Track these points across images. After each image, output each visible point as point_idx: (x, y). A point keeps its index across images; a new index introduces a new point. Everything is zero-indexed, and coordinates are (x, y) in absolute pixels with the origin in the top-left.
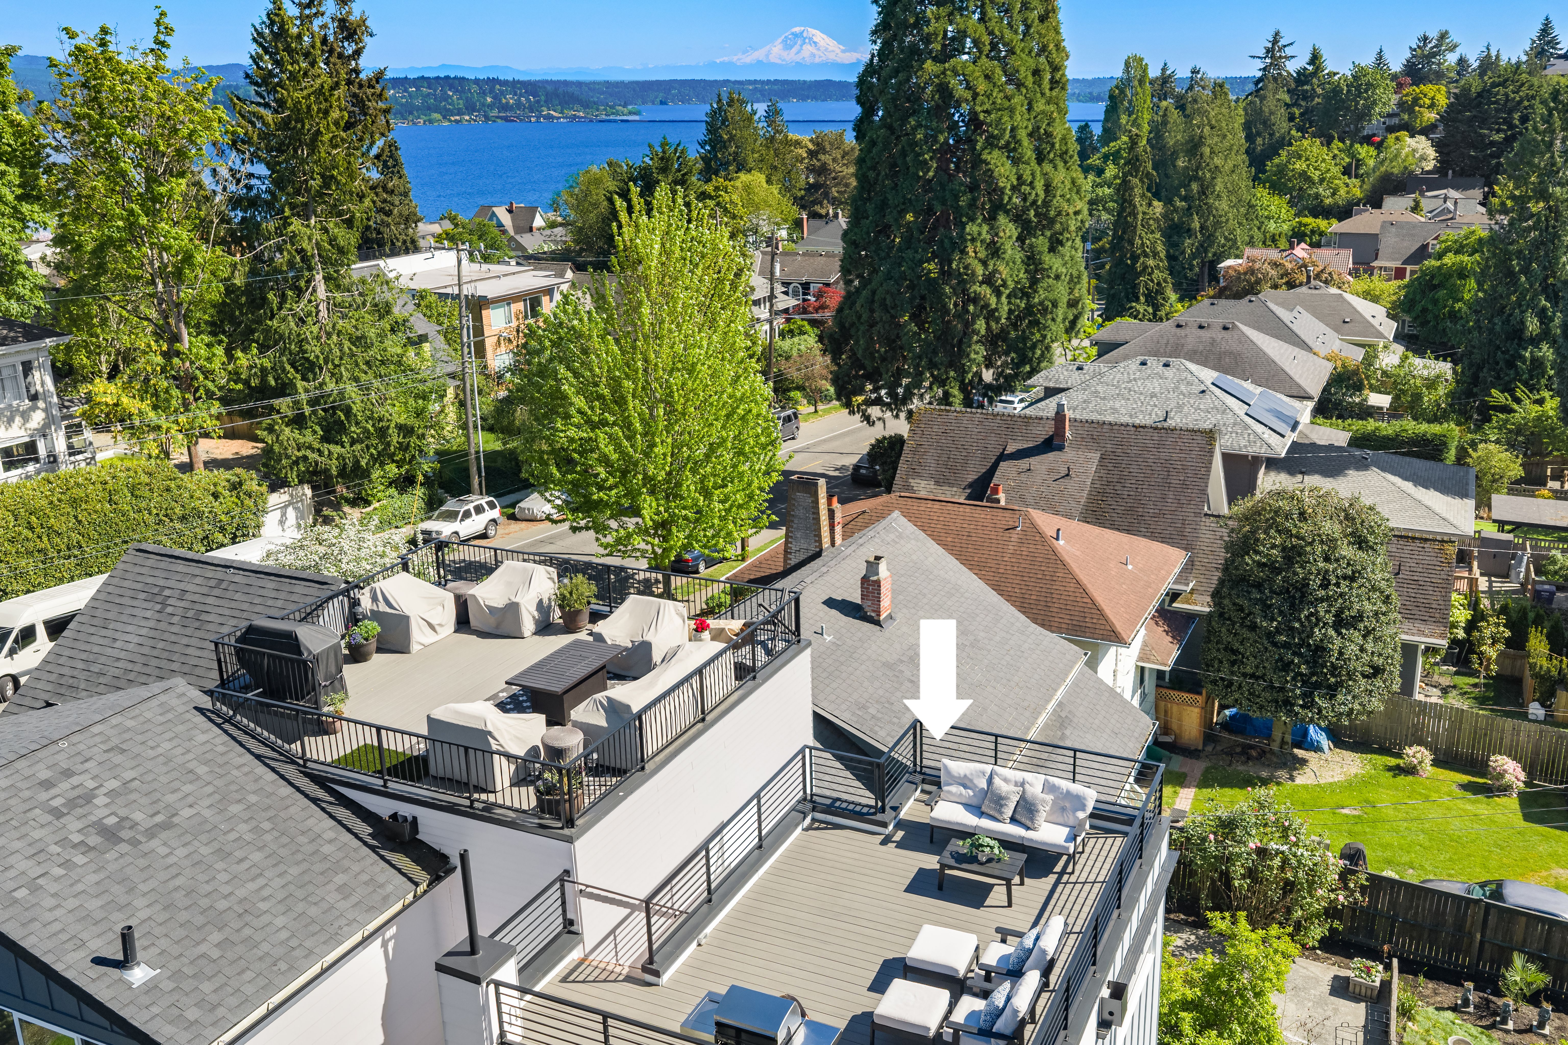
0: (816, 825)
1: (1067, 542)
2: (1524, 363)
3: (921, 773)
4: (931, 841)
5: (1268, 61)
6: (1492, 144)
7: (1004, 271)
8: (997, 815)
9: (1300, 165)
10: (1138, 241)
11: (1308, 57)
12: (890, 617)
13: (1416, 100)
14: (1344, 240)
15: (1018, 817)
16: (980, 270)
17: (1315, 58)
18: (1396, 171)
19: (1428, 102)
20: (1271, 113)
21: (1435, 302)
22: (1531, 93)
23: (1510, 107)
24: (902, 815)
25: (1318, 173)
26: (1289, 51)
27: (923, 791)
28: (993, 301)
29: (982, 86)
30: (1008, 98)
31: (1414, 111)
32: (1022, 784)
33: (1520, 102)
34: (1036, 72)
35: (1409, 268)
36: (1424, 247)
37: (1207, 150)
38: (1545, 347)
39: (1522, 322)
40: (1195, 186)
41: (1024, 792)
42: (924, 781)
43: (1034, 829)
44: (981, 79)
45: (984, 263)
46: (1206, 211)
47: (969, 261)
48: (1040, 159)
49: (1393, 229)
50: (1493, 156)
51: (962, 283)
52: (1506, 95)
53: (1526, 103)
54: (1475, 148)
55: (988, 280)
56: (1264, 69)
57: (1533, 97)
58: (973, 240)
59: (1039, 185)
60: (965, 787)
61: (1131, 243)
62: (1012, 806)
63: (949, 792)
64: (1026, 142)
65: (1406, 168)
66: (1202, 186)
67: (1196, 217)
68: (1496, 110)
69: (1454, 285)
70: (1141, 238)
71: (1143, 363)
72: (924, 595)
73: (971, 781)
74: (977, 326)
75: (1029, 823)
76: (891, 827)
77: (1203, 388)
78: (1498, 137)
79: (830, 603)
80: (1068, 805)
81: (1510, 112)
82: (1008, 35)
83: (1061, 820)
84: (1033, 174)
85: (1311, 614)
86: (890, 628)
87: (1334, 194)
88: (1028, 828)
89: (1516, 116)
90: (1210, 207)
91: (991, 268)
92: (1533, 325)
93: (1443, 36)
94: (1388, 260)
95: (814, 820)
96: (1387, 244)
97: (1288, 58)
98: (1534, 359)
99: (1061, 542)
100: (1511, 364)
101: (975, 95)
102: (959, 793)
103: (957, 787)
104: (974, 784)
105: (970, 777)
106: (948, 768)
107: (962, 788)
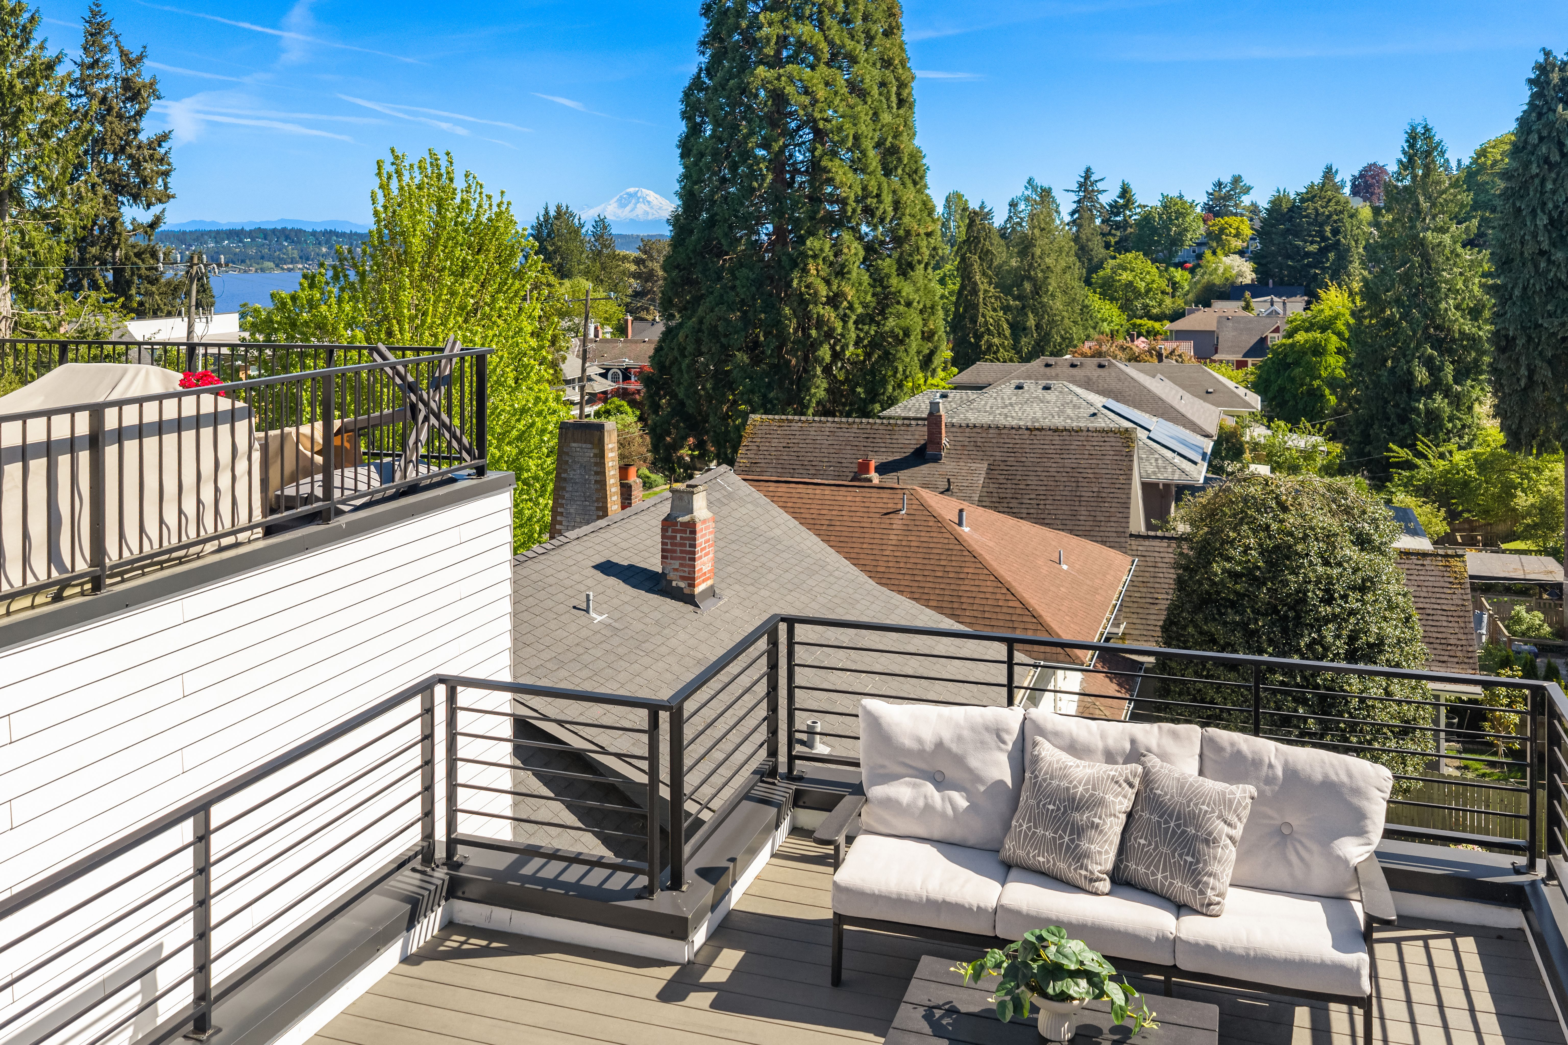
0: (455, 941)
1: (974, 528)
2: (1419, 415)
3: (790, 776)
4: (837, 981)
5: (1081, 194)
6: (1308, 254)
7: (850, 293)
8: (1062, 866)
9: (1126, 276)
10: (981, 320)
11: (1118, 191)
12: (712, 592)
13: (1222, 230)
14: (1181, 335)
15: (1137, 869)
16: (823, 291)
17: (1125, 192)
18: (1217, 282)
19: (1233, 231)
20: (1088, 240)
21: (1292, 380)
22: (1339, 208)
23: (1319, 221)
24: (736, 898)
25: (1144, 284)
26: (1100, 186)
27: (796, 831)
28: (838, 326)
29: (821, 93)
30: (852, 107)
31: (1221, 239)
32: (1135, 755)
33: (1329, 217)
34: (883, 84)
35: (1250, 361)
36: (1263, 340)
37: (1038, 252)
38: (1438, 397)
39: (1410, 373)
40: (1028, 286)
41: (1147, 778)
42: (799, 800)
43: (1206, 909)
44: (822, 86)
45: (828, 282)
46: (1040, 310)
47: (810, 280)
48: (888, 173)
49: (1230, 324)
50: (1310, 266)
51: (802, 303)
52: (1316, 209)
53: (1335, 217)
54: (1292, 259)
55: (834, 301)
56: (1079, 202)
57: (1341, 212)
58: (815, 257)
59: (888, 199)
60: (940, 782)
61: (974, 321)
62: (1114, 827)
63: (889, 803)
64: (871, 153)
65: (1227, 279)
66: (1035, 285)
67: (1031, 316)
68: (1309, 223)
69: (1308, 363)
70: (984, 316)
71: (1019, 387)
72: (770, 570)
73: (959, 760)
74: (820, 353)
75: (1181, 888)
76: (699, 937)
77: (1093, 411)
78: (1313, 248)
79: (607, 568)
80: (1296, 820)
81: (1321, 225)
82: (850, 44)
83: (1281, 876)
84: (879, 188)
85: (1314, 642)
86: (709, 608)
87: (1160, 305)
88: (1180, 908)
89: (1328, 229)
90: (1043, 305)
91: (835, 288)
92: (1422, 375)
93: (1237, 180)
94: (1228, 353)
95: (450, 926)
96: (1226, 337)
97: (1100, 192)
98: (1429, 412)
99: (966, 529)
100: (1404, 419)
101: (815, 102)
102: (921, 803)
103: (915, 785)
104: (970, 770)
105: (954, 747)
106: (884, 725)
107: (929, 788)
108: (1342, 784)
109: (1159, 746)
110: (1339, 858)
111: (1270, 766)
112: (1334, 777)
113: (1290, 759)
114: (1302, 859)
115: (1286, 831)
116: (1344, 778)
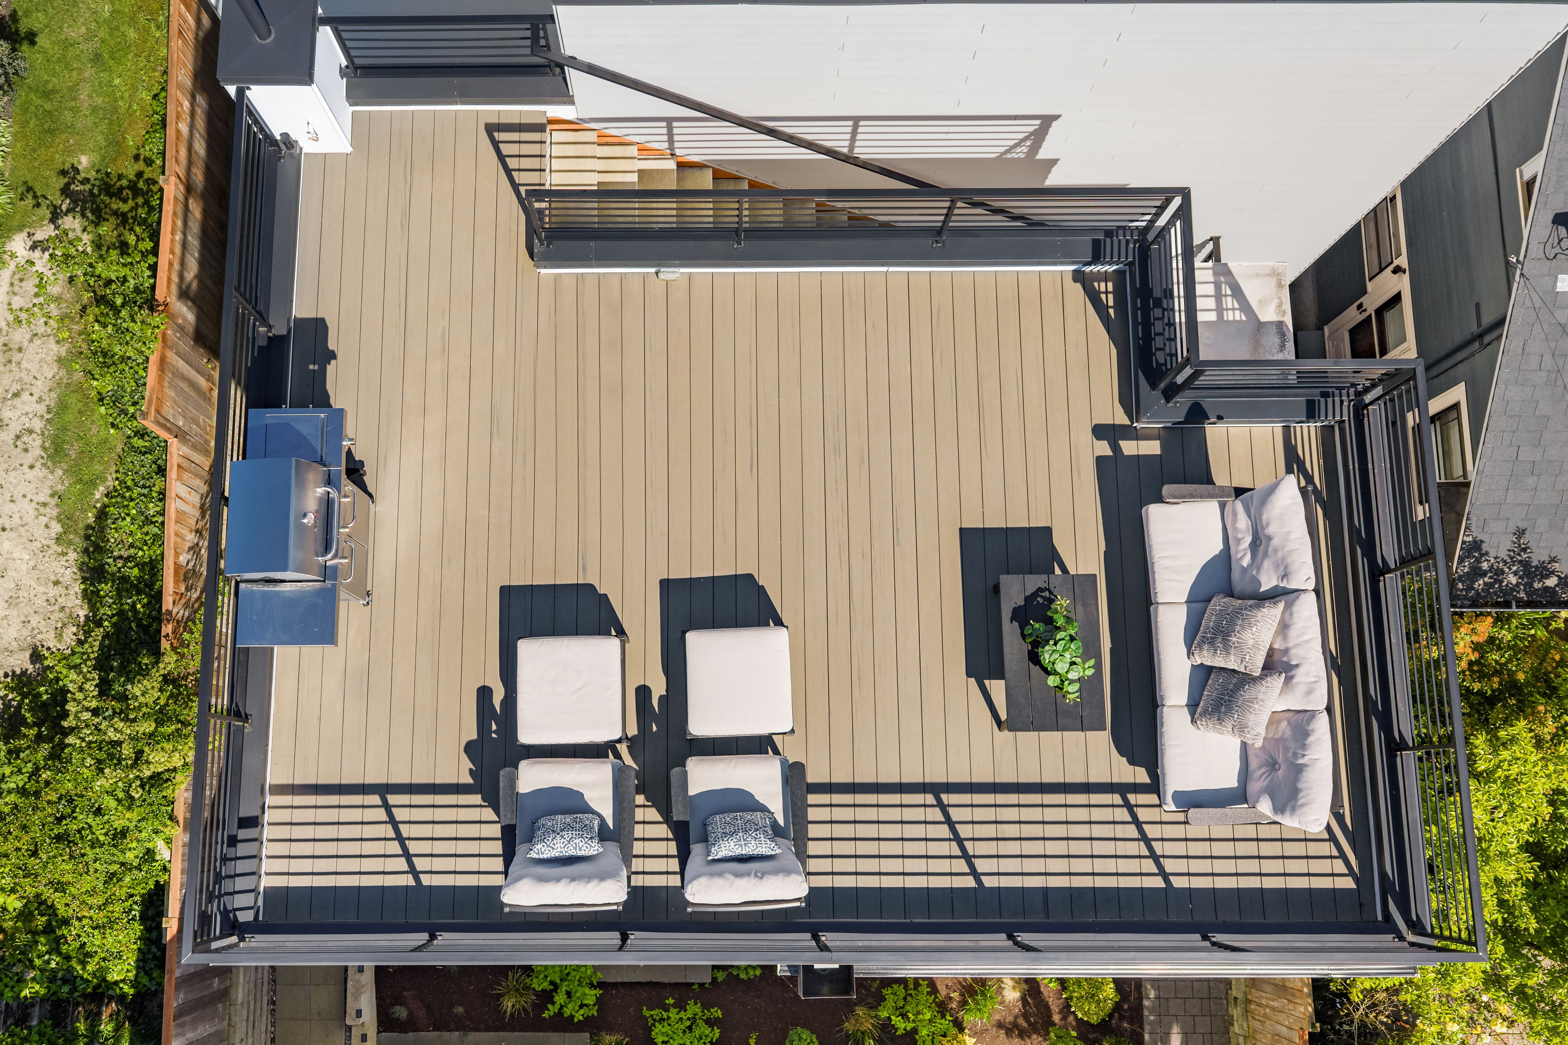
0: (1106, 286)
8: (1200, 633)
60: (1253, 546)
63: (1237, 515)
75: (1204, 707)
80: (1279, 774)
102: (1240, 536)
103: (1248, 528)
104: (1262, 563)
105: (1270, 549)
106: (1270, 498)
107: (1249, 539)
108: (1297, 800)
109: (1298, 683)
110: (1259, 797)
111: (1304, 755)
112: (1300, 796)
113: (1308, 768)
114: (1262, 775)
115: (1277, 766)
116: (1301, 802)
